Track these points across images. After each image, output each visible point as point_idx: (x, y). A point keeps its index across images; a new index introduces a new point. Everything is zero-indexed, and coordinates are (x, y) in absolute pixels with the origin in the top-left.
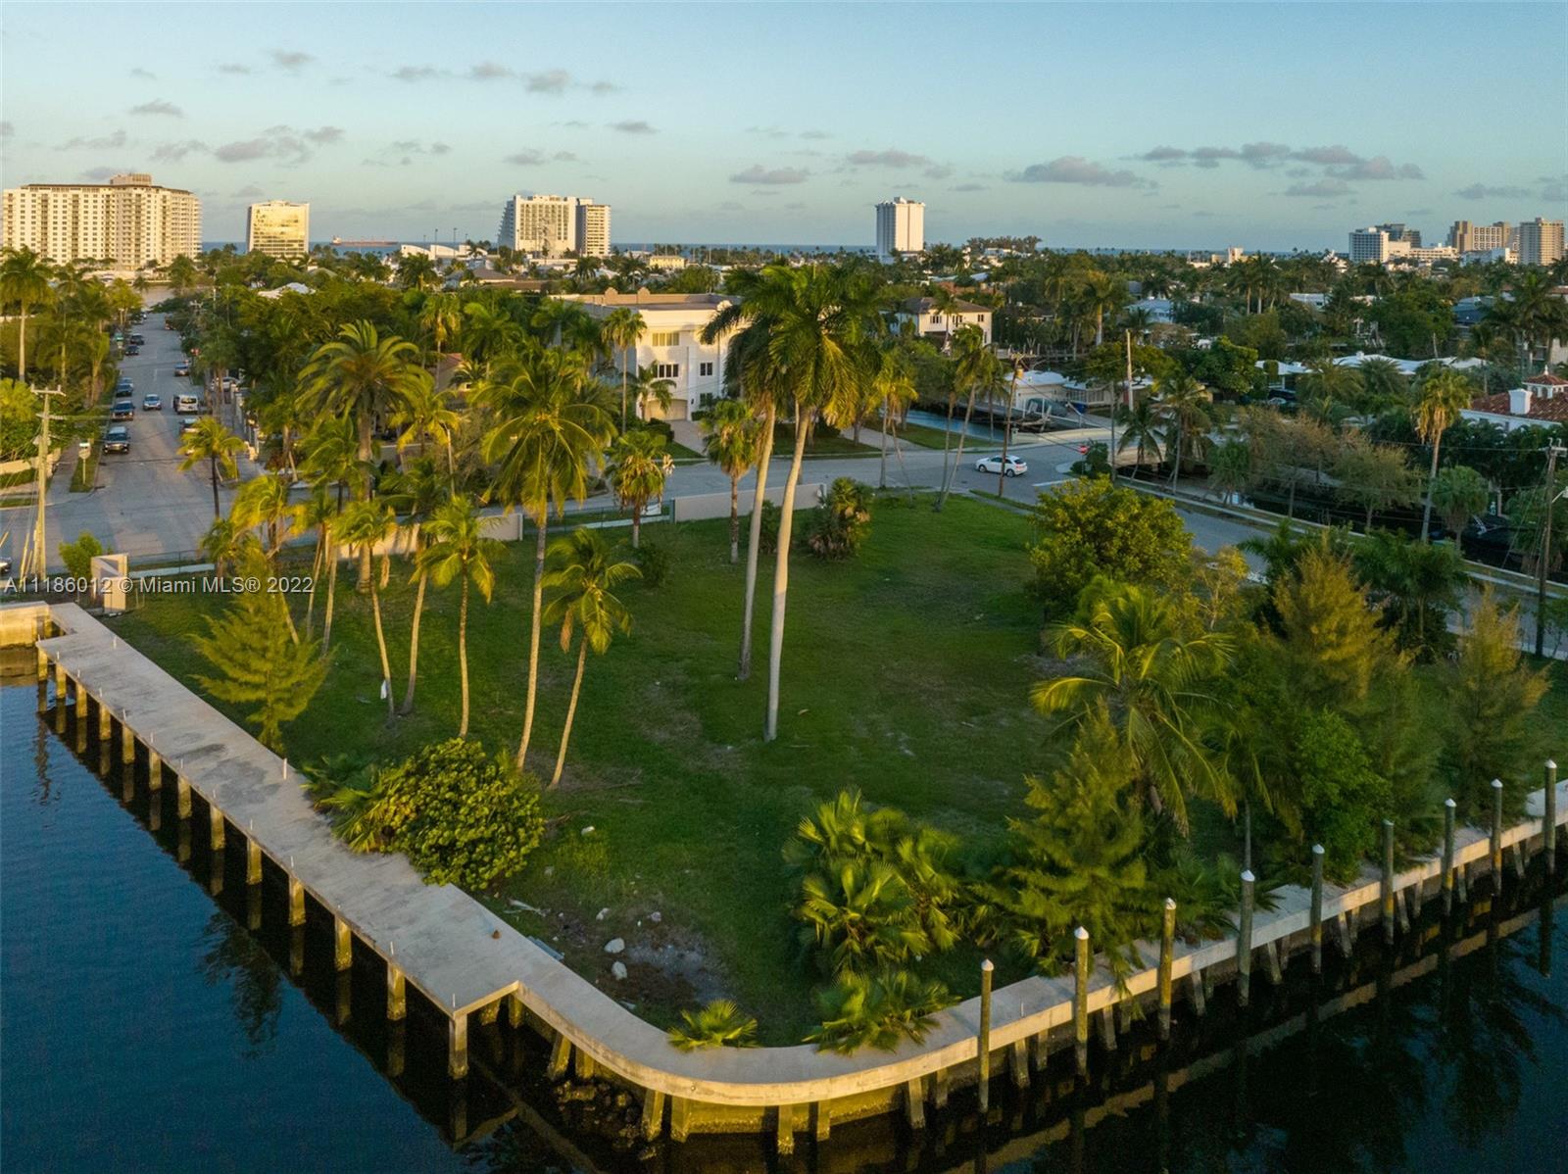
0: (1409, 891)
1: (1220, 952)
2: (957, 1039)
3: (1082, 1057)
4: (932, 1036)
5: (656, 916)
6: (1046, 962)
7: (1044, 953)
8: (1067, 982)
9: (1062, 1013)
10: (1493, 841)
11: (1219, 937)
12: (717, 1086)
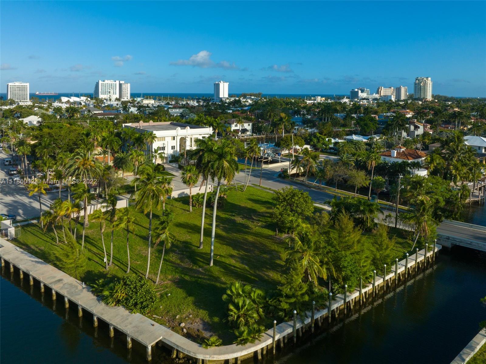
0: (366, 293)
1: (324, 312)
2: (268, 339)
3: (295, 340)
4: (262, 339)
5: (191, 316)
6: (286, 319)
7: (285, 316)
8: (291, 323)
9: (290, 330)
10: (384, 278)
11: (324, 309)
12: (215, 356)
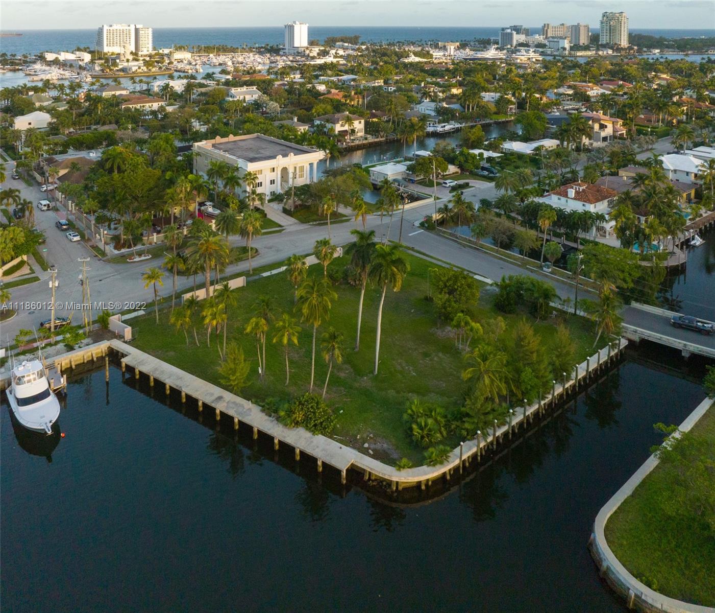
0: (545, 404)
1: (504, 429)
2: (455, 460)
3: (479, 458)
4: (450, 459)
5: (371, 435)
6: (469, 437)
7: (468, 434)
8: (475, 441)
9: (474, 450)
10: (564, 387)
11: (505, 425)
12: (410, 478)
